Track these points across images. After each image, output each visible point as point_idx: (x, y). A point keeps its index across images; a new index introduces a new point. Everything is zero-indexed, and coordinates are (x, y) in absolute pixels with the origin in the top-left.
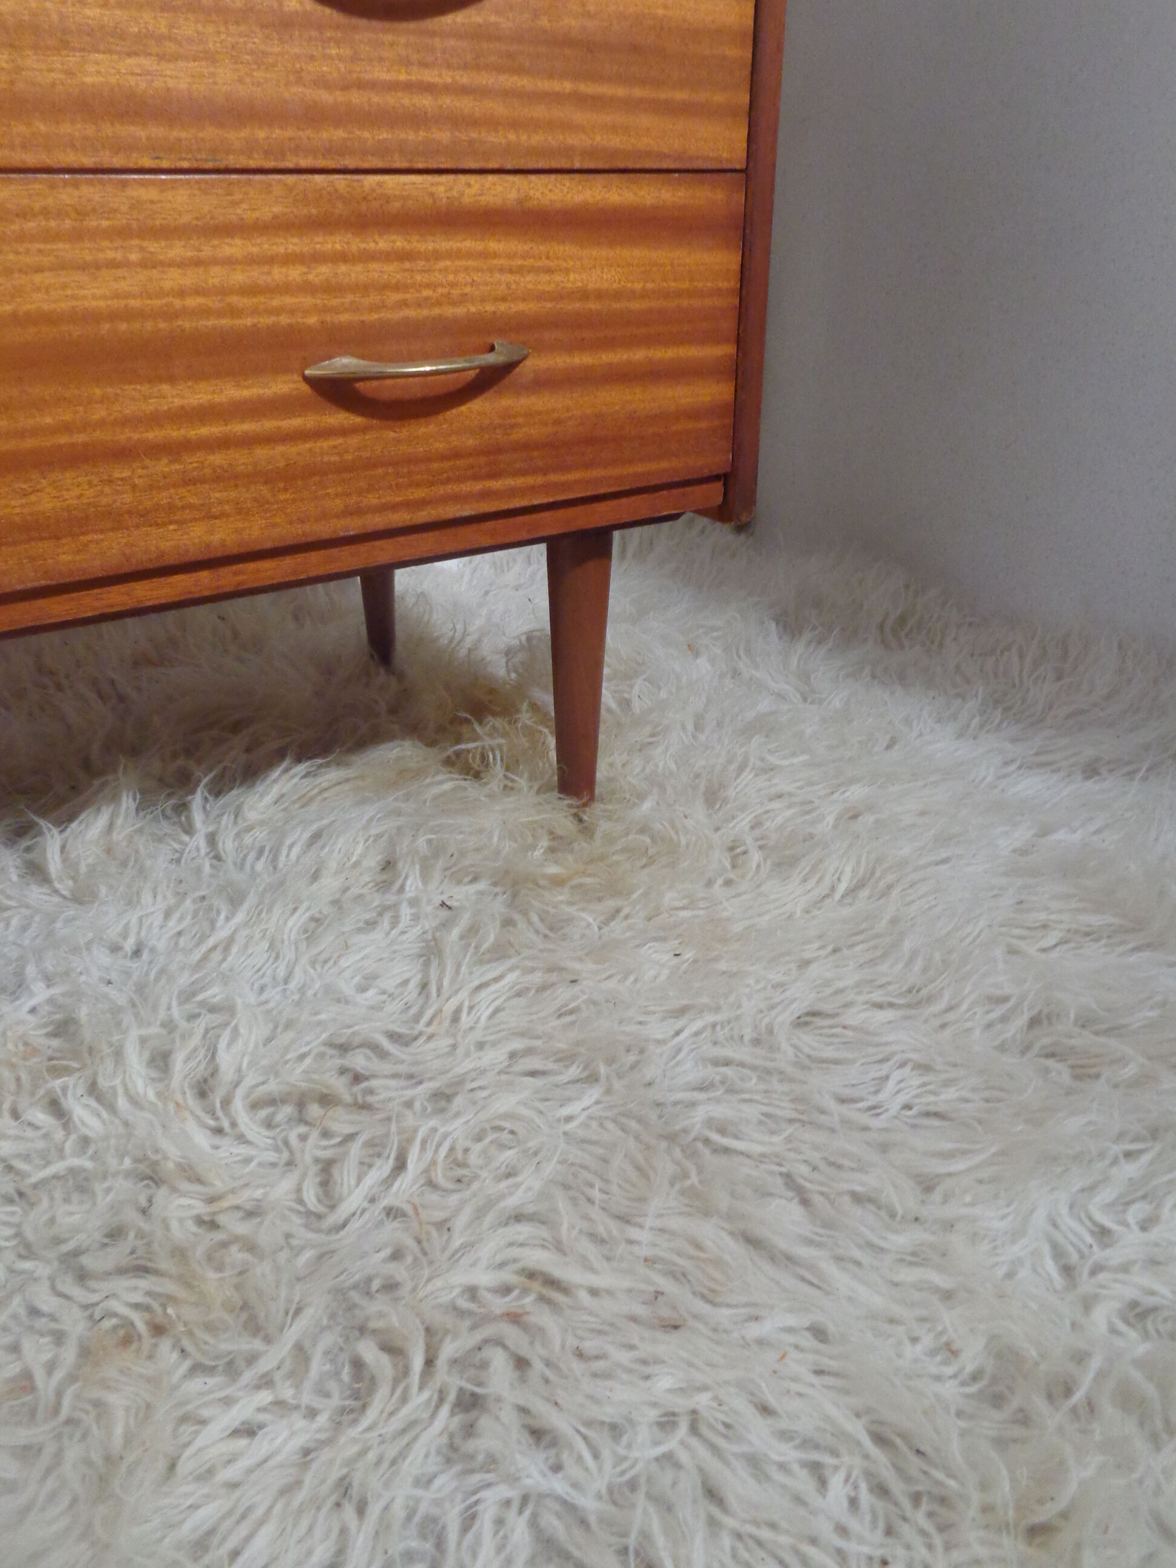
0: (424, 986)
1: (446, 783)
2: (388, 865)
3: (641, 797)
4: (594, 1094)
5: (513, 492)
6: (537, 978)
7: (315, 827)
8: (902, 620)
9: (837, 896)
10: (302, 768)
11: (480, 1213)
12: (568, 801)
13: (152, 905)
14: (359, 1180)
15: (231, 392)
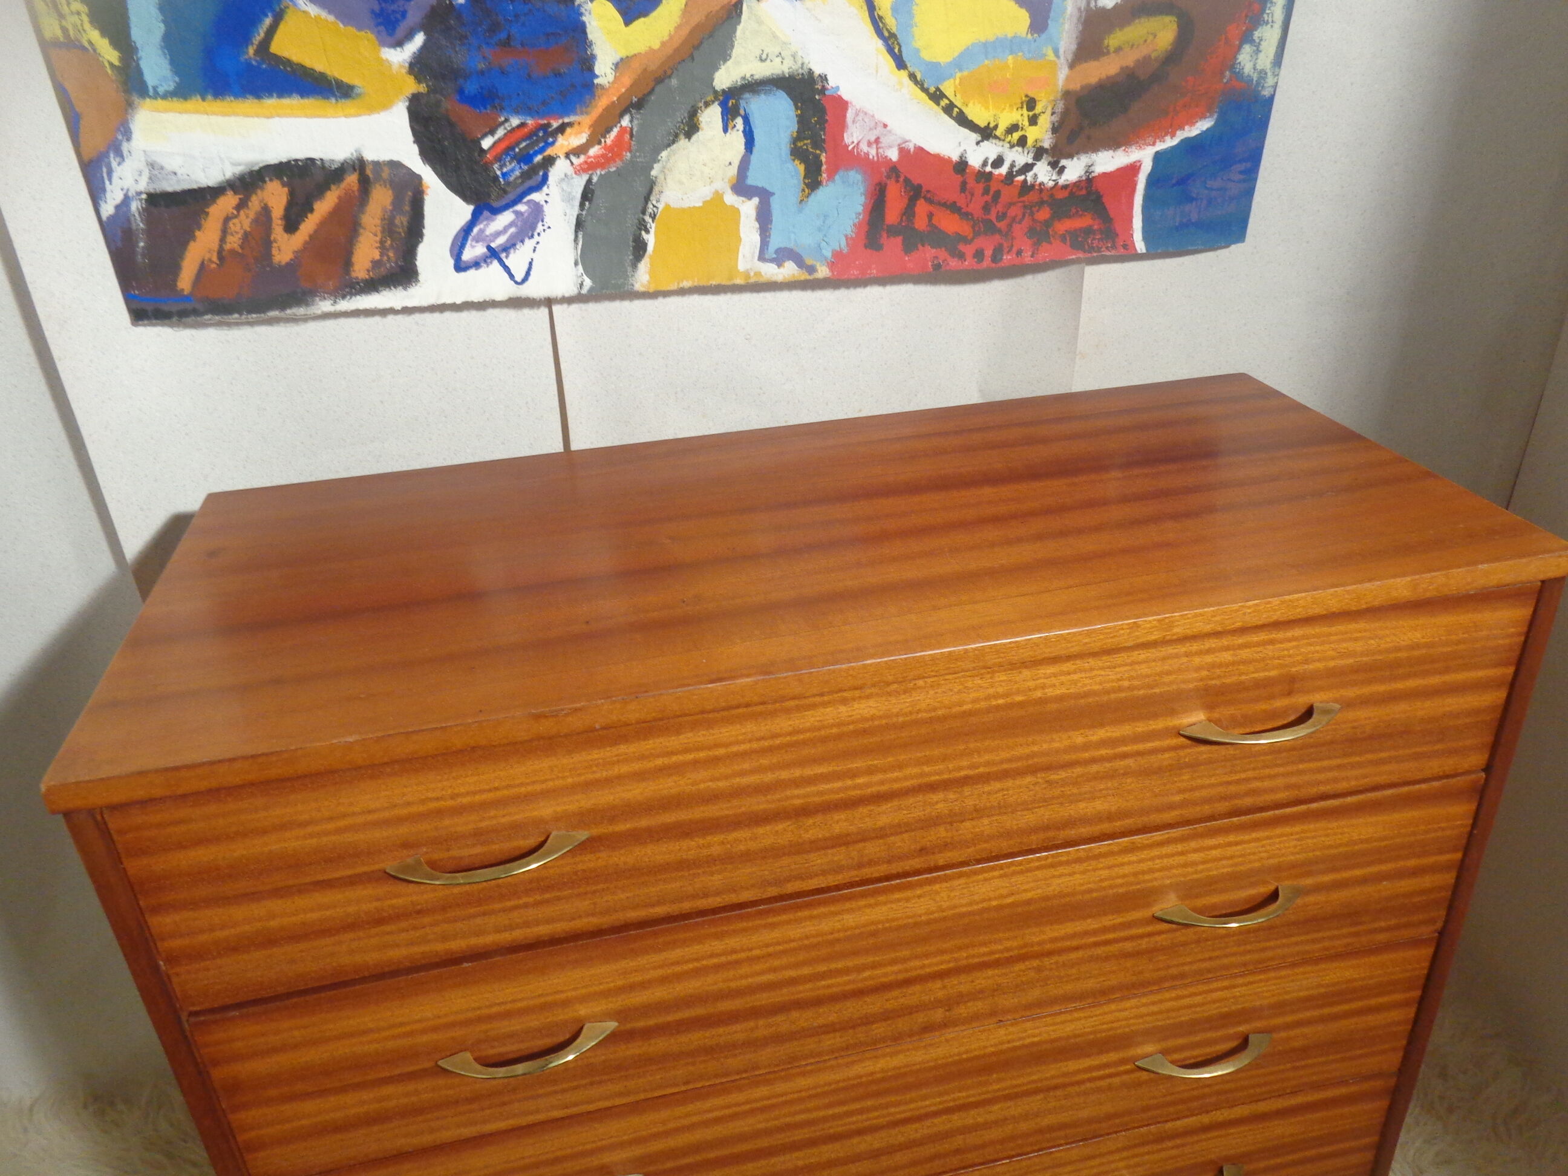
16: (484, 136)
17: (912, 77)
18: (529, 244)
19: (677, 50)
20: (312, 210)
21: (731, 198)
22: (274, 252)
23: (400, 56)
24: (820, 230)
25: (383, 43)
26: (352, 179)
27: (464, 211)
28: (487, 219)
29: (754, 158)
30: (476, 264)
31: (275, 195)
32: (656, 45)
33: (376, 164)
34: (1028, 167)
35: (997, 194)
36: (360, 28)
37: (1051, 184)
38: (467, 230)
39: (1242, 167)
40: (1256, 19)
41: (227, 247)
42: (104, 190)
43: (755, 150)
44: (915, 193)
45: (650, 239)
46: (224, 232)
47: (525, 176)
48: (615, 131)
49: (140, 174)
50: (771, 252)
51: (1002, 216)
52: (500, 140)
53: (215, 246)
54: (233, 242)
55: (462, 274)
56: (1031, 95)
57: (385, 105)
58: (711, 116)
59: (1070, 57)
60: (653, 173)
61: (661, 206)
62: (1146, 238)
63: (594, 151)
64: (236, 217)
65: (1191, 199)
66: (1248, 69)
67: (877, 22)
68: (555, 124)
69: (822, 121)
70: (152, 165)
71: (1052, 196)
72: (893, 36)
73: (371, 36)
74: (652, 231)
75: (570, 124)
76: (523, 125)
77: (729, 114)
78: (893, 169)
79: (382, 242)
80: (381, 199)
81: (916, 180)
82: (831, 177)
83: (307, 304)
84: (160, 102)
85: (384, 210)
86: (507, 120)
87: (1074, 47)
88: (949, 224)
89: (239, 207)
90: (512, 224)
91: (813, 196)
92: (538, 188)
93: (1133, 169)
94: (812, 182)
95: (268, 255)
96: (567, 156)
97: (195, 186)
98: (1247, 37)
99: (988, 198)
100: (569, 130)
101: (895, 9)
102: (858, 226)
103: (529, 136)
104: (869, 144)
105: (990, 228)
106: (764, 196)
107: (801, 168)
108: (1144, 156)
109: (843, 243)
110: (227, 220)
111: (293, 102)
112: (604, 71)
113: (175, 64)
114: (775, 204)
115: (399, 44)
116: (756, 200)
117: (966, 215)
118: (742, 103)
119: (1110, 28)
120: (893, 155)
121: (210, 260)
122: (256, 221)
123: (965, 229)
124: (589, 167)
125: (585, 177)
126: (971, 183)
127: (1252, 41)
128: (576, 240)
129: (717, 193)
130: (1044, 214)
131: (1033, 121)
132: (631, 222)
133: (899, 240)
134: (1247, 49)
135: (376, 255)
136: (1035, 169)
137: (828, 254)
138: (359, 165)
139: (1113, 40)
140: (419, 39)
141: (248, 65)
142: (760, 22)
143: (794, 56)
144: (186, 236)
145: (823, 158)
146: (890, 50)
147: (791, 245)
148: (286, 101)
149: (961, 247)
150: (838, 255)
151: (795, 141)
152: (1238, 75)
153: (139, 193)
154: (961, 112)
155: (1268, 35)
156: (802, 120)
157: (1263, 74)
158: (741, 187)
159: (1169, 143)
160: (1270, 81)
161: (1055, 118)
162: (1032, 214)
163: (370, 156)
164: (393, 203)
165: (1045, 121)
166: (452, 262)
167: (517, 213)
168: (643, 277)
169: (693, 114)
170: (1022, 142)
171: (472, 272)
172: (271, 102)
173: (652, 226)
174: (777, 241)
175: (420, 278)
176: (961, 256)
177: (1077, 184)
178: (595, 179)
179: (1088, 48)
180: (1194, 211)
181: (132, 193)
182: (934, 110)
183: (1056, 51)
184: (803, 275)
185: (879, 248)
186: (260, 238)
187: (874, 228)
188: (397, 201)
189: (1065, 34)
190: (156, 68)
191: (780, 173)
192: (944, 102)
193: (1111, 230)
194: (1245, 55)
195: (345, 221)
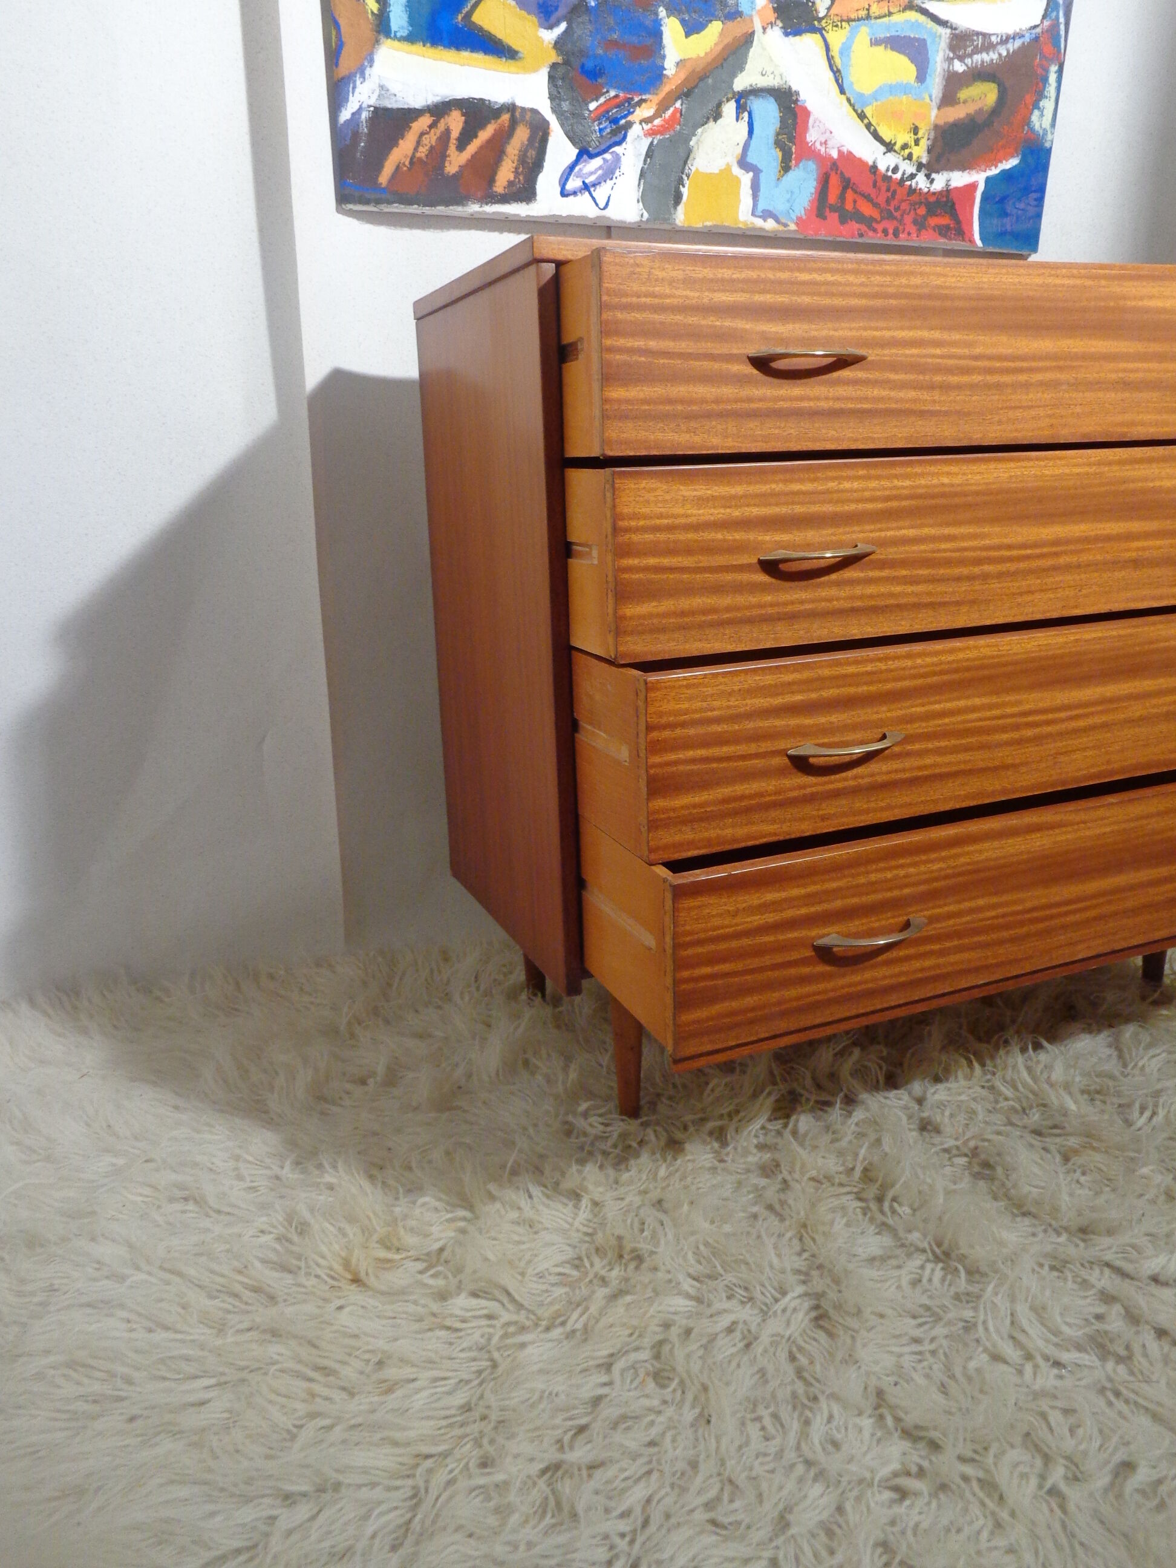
16: (592, 100)
17: (849, 100)
18: (609, 183)
19: (714, 60)
20: (476, 137)
21: (736, 170)
22: (447, 164)
23: (550, 36)
24: (788, 201)
25: (541, 26)
26: (506, 117)
28: (585, 161)
29: (753, 143)
30: (575, 193)
31: (455, 122)
32: (702, 54)
33: (523, 109)
34: (912, 176)
35: (895, 192)
36: (529, 13)
37: (926, 190)
38: (572, 168)
39: (1035, 195)
40: (1040, 95)
41: (418, 155)
42: (347, 100)
43: (754, 136)
44: (847, 184)
45: (685, 191)
46: (418, 143)
47: (614, 133)
48: (672, 109)
49: (373, 92)
50: (759, 212)
51: (897, 209)
52: (601, 105)
53: (410, 153)
54: (422, 152)
56: (917, 124)
57: (535, 70)
58: (729, 109)
59: (938, 101)
60: (692, 143)
61: (693, 169)
62: (981, 239)
63: (657, 122)
64: (427, 133)
65: (1005, 214)
66: (1037, 127)
67: (830, 59)
68: (636, 99)
69: (795, 124)
70: (382, 87)
71: (926, 199)
72: (839, 71)
73: (535, 19)
74: (687, 186)
75: (644, 101)
76: (616, 96)
77: (741, 108)
78: (835, 164)
79: (517, 168)
80: (522, 134)
81: (847, 175)
82: (797, 165)
83: (463, 205)
84: (396, 43)
85: (522, 143)
86: (608, 92)
87: (940, 95)
88: (867, 209)
89: (431, 127)
90: (600, 168)
91: (785, 177)
92: (619, 143)
93: (973, 187)
94: (786, 168)
95: (442, 167)
96: (641, 122)
97: (406, 107)
98: (1036, 105)
99: (889, 194)
100: (644, 105)
101: (841, 53)
102: (811, 202)
103: (618, 106)
104: (821, 144)
105: (890, 217)
106: (755, 170)
107: (780, 154)
108: (979, 177)
109: (803, 212)
110: (422, 134)
111: (479, 56)
112: (670, 67)
113: (412, 20)
114: (763, 177)
115: (550, 27)
116: (751, 174)
117: (876, 205)
118: (749, 103)
119: (960, 87)
120: (835, 155)
121: (404, 164)
122: (439, 139)
123: (876, 215)
124: (651, 133)
125: (650, 139)
126: (880, 183)
127: (1039, 108)
128: (639, 185)
129: (728, 164)
130: (922, 211)
131: (917, 142)
132: (674, 177)
133: (837, 215)
134: (1036, 113)
135: (512, 177)
136: (917, 178)
137: (795, 219)
138: (511, 108)
139: (963, 94)
140: (563, 26)
141: (457, 27)
142: (764, 49)
143: (781, 75)
144: (392, 141)
145: (793, 150)
146: (837, 81)
147: (771, 208)
148: (475, 55)
149: (874, 225)
150: (799, 218)
151: (778, 134)
152: (1032, 130)
153: (370, 106)
154: (875, 130)
155: (1048, 105)
156: (783, 121)
157: (1045, 131)
158: (743, 163)
159: (994, 171)
160: (1049, 137)
161: (930, 143)
162: (915, 210)
163: (520, 103)
164: (528, 140)
165: (924, 143)
166: (559, 189)
169: (719, 105)
170: (910, 157)
171: (571, 198)
172: (466, 54)
173: (687, 182)
174: (762, 206)
175: (538, 197)
176: (875, 230)
177: (941, 193)
178: (655, 142)
179: (948, 99)
180: (1008, 224)
181: (364, 106)
182: (860, 126)
183: (930, 97)
184: (781, 228)
185: (825, 218)
186: (439, 153)
187: (821, 204)
188: (531, 139)
189: (935, 85)
190: (398, 19)
191: (767, 156)
192: (866, 121)
193: (960, 230)
194: (1035, 117)
195: (496, 148)
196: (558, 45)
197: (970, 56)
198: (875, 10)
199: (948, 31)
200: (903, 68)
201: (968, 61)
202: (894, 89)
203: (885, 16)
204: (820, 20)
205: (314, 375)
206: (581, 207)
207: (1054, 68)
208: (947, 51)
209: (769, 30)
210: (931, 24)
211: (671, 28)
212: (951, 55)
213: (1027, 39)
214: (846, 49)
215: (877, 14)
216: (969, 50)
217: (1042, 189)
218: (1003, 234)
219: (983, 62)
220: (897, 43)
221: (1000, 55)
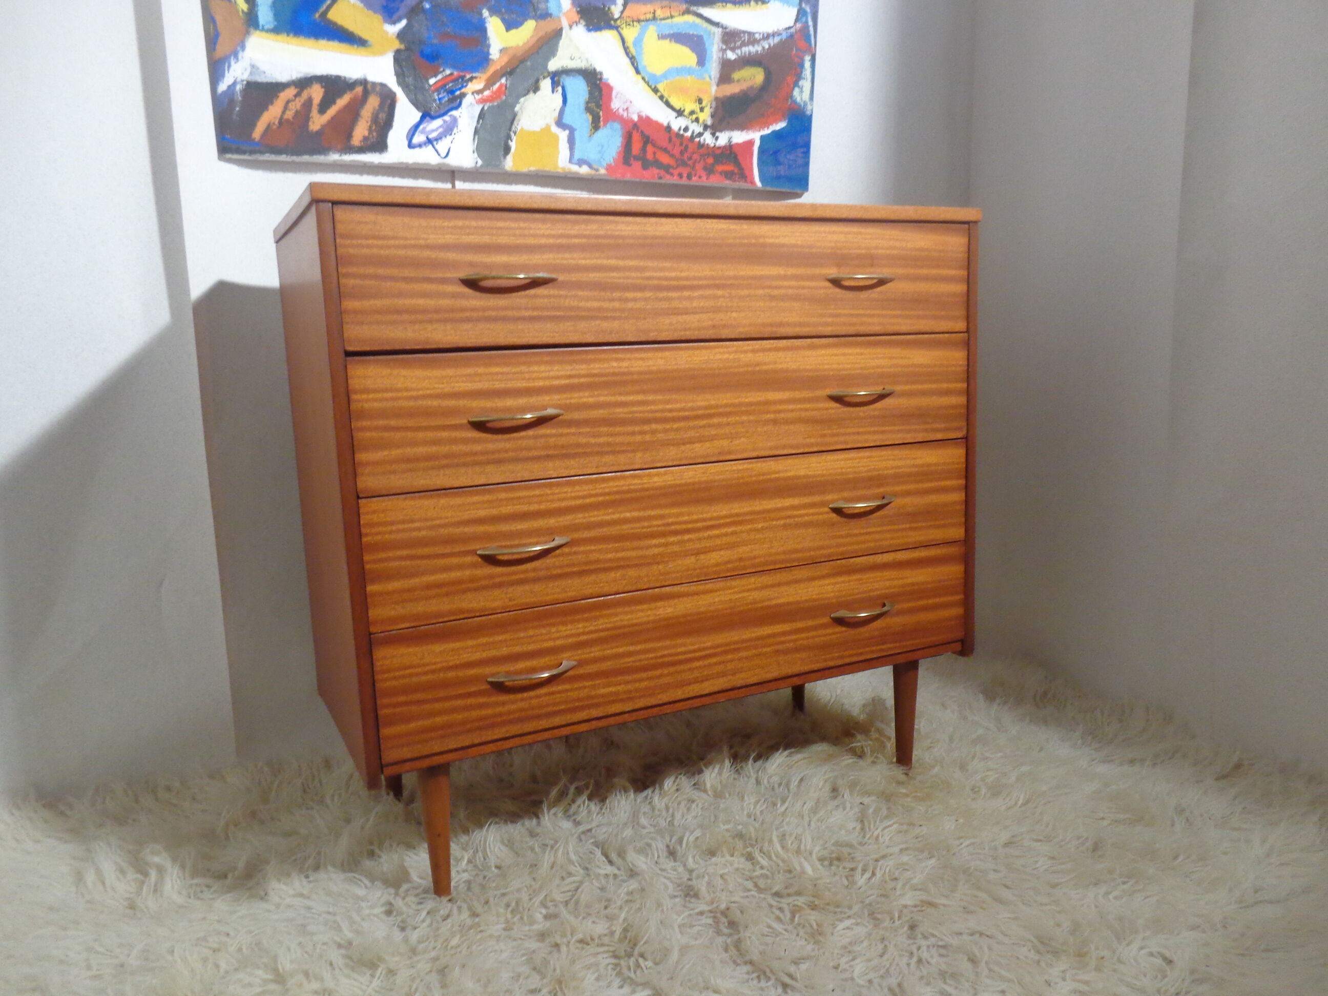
0: (863, 829)
1: (849, 760)
2: (835, 789)
3: (933, 767)
4: (933, 861)
5: (889, 649)
6: (905, 827)
7: (802, 775)
8: (1045, 694)
9: (1019, 805)
10: (786, 753)
11: (904, 885)
12: (901, 768)
13: (750, 800)
14: (863, 874)
15: (810, 623)
16: (432, 77)
17: (643, 78)
18: (449, 138)
19: (530, 48)
20: (335, 103)
21: (555, 129)
22: (310, 123)
23: (393, 29)
24: (600, 152)
25: (386, 21)
26: (359, 90)
27: (416, 115)
28: (428, 122)
29: (567, 109)
30: (420, 146)
31: (317, 93)
32: (521, 44)
33: (374, 84)
34: (700, 135)
35: (686, 147)
36: (375, 12)
37: (712, 145)
38: (417, 126)
39: (802, 150)
40: (799, 77)
41: (286, 117)
42: (223, 76)
43: (568, 104)
44: (646, 140)
45: (513, 145)
46: (286, 108)
47: (451, 101)
48: (498, 85)
49: (246, 70)
50: (575, 160)
51: (690, 158)
52: (439, 81)
53: (279, 116)
54: (289, 115)
55: (412, 150)
56: (701, 96)
57: (382, 53)
58: (546, 84)
59: (716, 80)
60: (517, 109)
61: (519, 128)
62: (761, 180)
63: (487, 93)
64: (293, 100)
65: (779, 163)
66: (798, 100)
67: (626, 49)
68: (468, 76)
69: (601, 96)
70: (253, 66)
71: (713, 152)
72: (634, 57)
73: (380, 17)
74: (514, 140)
75: (476, 78)
76: (451, 74)
77: (555, 84)
78: (635, 126)
79: (370, 127)
80: (373, 102)
81: (647, 133)
82: (605, 124)
83: (325, 155)
84: (264, 34)
85: (374, 109)
86: (444, 70)
87: (718, 76)
88: (665, 159)
89: (296, 96)
90: (441, 127)
91: (596, 133)
92: (457, 108)
93: (750, 143)
94: (595, 126)
95: (306, 126)
96: (473, 93)
97: (274, 81)
98: (796, 84)
99: (683, 148)
100: (474, 81)
101: (635, 44)
102: (619, 153)
103: (453, 81)
104: (623, 110)
105: (684, 164)
106: (572, 130)
107: (590, 118)
108: (755, 136)
109: (612, 161)
110: (288, 102)
111: (335, 44)
112: (494, 53)
113: (277, 15)
114: (577, 134)
115: (394, 23)
116: (567, 132)
117: (672, 156)
118: (562, 80)
119: (734, 70)
120: (635, 118)
121: (274, 124)
122: (304, 105)
123: (672, 162)
124: (483, 101)
125: (481, 106)
126: (674, 139)
127: (799, 86)
128: (474, 139)
129: (547, 124)
130: (710, 160)
131: (702, 110)
132: (503, 134)
133: (640, 163)
134: (797, 90)
135: (366, 133)
136: (705, 136)
137: (605, 165)
138: (364, 82)
139: (736, 75)
140: (404, 22)
141: (315, 22)
142: (571, 41)
143: (587, 60)
144: (263, 106)
145: (601, 114)
146: (633, 64)
147: (585, 157)
148: (331, 43)
149: (671, 170)
151: (587, 103)
152: (795, 102)
153: (242, 81)
154: (667, 100)
155: (806, 84)
156: (591, 93)
157: (805, 103)
158: (560, 123)
159: (767, 131)
160: (809, 107)
161: (712, 110)
162: (705, 160)
163: (370, 79)
164: (379, 106)
165: (708, 111)
166: (406, 143)
167: (445, 121)
168: (509, 164)
169: (537, 81)
170: (697, 120)
171: (417, 150)
172: (323, 42)
173: (514, 138)
174: (577, 155)
175: (389, 149)
176: (672, 174)
177: (725, 147)
178: (486, 108)
179: (725, 78)
180: (782, 170)
181: (239, 80)
182: (655, 98)
183: (710, 77)
184: (593, 172)
185: (630, 165)
186: (304, 115)
187: (626, 154)
188: (381, 105)
189: (713, 69)
190: (265, 15)
191: (580, 119)
192: (659, 94)
193: (743, 174)
194: (796, 92)
195: (352, 113)
196: (401, 36)
197: (740, 47)
198: (659, 13)
199: (720, 30)
200: (686, 56)
201: (738, 52)
202: (679, 71)
203: (668, 18)
204: (616, 20)
205: (198, 286)
206: (426, 156)
207: (807, 58)
208: (721, 45)
209: (574, 27)
210: (705, 25)
211: (494, 26)
212: (724, 47)
213: (784, 36)
214: (638, 41)
215: (662, 16)
216: (738, 43)
217: (807, 146)
218: (778, 178)
219: (750, 53)
220: (679, 38)
221: (763, 48)
